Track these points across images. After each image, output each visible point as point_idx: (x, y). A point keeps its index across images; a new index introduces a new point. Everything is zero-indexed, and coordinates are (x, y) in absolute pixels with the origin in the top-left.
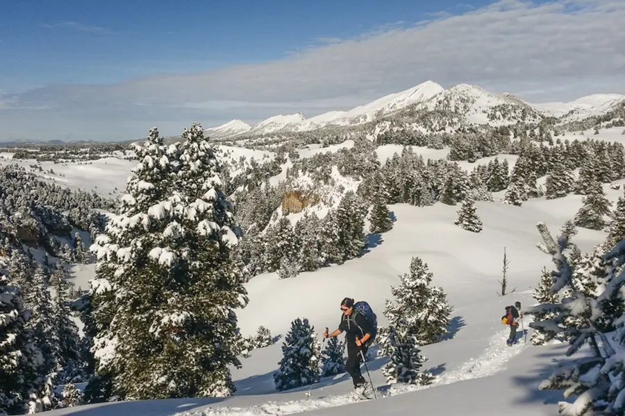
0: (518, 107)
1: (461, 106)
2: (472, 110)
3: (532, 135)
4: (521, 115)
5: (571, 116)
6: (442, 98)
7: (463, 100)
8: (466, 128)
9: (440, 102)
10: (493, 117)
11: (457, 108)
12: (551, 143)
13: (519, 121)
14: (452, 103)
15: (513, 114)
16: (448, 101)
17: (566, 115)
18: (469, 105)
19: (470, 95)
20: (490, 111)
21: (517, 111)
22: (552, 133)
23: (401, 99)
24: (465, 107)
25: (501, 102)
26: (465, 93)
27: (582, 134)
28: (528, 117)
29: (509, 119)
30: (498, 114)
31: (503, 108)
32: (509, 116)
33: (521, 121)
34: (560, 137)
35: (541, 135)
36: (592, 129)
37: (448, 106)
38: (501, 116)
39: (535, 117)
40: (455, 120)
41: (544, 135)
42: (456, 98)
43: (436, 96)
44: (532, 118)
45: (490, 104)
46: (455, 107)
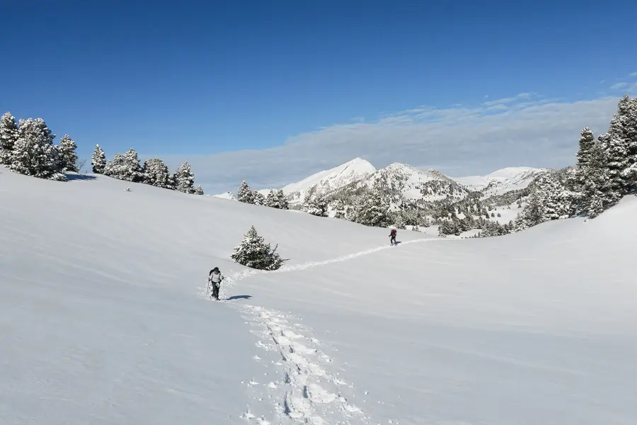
0: (445, 182)
1: (397, 183)
2: (407, 187)
3: (472, 211)
4: (448, 190)
5: (491, 189)
6: (379, 176)
7: (398, 178)
8: (407, 204)
9: (378, 180)
10: (426, 193)
11: (393, 185)
12: (487, 216)
13: (448, 196)
14: (389, 182)
15: (442, 190)
16: (384, 179)
17: (487, 189)
18: (403, 182)
19: (403, 173)
20: (422, 187)
21: (446, 187)
22: (487, 208)
23: (332, 175)
24: (400, 184)
25: (431, 179)
26: (399, 171)
27: (509, 208)
28: (455, 191)
29: (439, 194)
30: (429, 189)
31: (433, 184)
32: (439, 191)
33: (450, 195)
34: (493, 211)
35: (479, 210)
36: (515, 203)
37: (385, 183)
38: (432, 192)
39: (460, 191)
40: (397, 197)
41: (481, 211)
42: (391, 176)
43: (373, 175)
44: (458, 193)
45: (421, 181)
46: (392, 184)
